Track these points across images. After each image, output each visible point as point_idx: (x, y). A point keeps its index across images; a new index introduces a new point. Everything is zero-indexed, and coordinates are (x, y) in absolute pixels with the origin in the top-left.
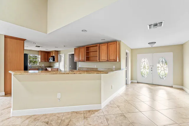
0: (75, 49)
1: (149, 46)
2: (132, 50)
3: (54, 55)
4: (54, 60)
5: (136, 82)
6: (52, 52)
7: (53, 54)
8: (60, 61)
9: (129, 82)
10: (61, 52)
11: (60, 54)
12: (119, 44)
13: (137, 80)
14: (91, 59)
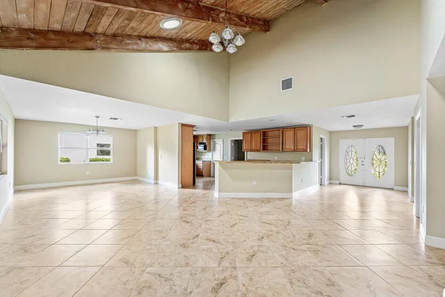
0: (244, 134)
1: (354, 128)
2: (331, 133)
3: (205, 141)
4: (205, 149)
5: (338, 182)
6: (202, 136)
7: (203, 139)
8: (214, 150)
9: (326, 182)
10: (217, 137)
11: (214, 139)
12: (310, 129)
13: (338, 180)
14: (269, 148)
